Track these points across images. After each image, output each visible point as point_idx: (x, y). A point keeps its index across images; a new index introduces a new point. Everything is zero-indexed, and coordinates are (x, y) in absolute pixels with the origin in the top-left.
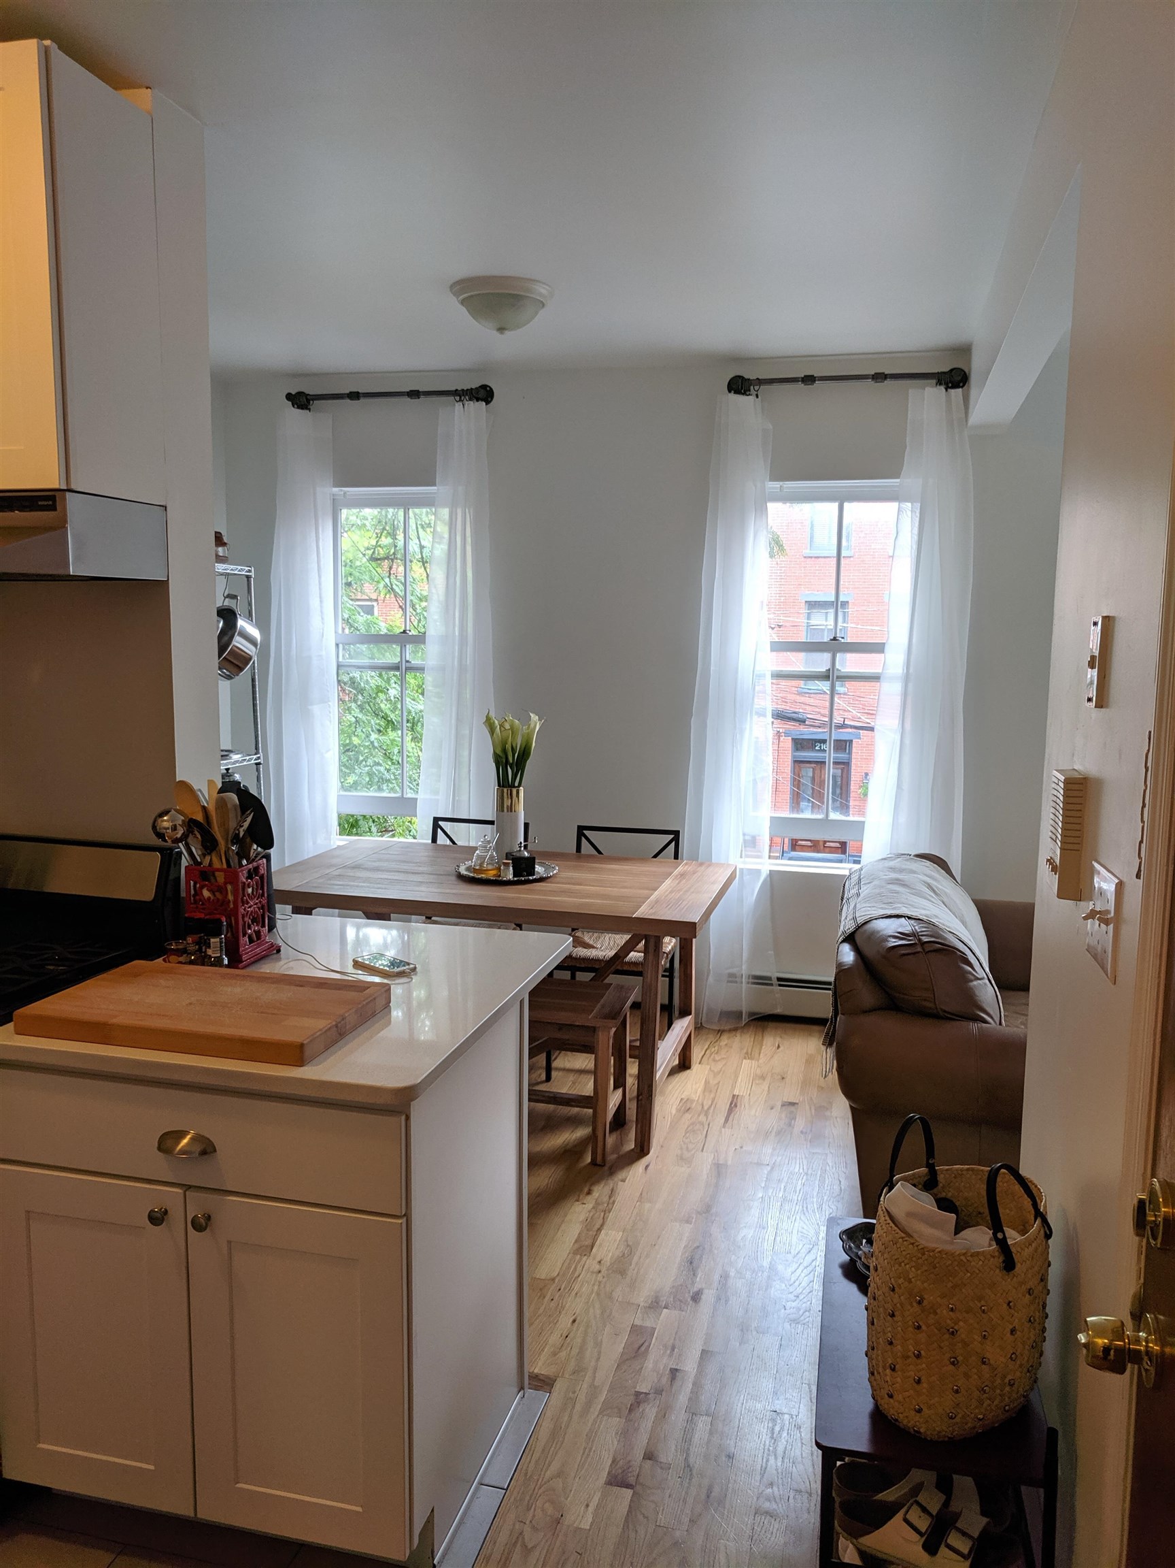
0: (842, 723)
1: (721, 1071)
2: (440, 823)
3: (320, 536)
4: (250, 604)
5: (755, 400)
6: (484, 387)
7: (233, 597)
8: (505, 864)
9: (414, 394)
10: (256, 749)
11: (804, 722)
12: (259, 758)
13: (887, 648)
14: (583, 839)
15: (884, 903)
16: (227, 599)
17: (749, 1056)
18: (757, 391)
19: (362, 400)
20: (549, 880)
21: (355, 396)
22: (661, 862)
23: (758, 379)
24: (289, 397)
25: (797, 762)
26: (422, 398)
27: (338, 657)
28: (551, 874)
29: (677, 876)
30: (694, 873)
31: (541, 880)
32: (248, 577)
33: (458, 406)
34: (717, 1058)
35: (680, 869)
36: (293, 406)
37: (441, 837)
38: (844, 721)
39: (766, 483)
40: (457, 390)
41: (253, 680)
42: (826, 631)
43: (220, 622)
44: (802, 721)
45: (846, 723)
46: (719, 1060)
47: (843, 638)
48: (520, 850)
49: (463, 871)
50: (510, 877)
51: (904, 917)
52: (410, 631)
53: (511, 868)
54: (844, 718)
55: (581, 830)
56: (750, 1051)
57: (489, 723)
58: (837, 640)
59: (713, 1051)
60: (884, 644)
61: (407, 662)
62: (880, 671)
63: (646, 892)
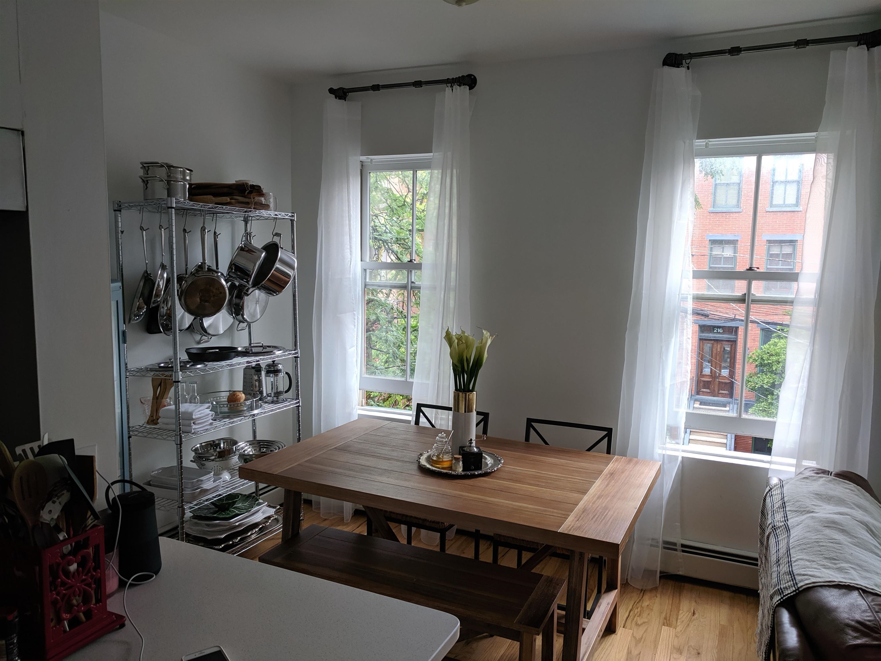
0: (734, 317)
1: (642, 638)
2: (422, 408)
3: (351, 192)
4: (293, 241)
5: (686, 72)
6: (470, 76)
7: (278, 235)
8: (457, 459)
9: (418, 84)
10: (295, 346)
11: (708, 316)
12: (297, 353)
13: (801, 278)
14: (531, 429)
15: (826, 558)
16: (275, 237)
17: (667, 622)
18: (689, 63)
19: (382, 91)
20: (492, 475)
21: (376, 88)
22: (594, 456)
23: (690, 53)
24: (331, 91)
25: (701, 340)
26: (424, 87)
27: (365, 279)
28: (495, 469)
29: (607, 475)
30: (623, 472)
31: (486, 474)
32: (292, 221)
33: (448, 90)
34: (639, 622)
35: (610, 466)
36: (336, 98)
37: (422, 419)
38: (735, 316)
39: (694, 141)
40: (448, 79)
41: (294, 296)
42: (723, 258)
43: (262, 253)
44: (706, 316)
45: (736, 317)
46: (641, 624)
47: (758, 268)
48: (470, 446)
49: (423, 462)
50: (460, 469)
51: (857, 589)
52: (415, 260)
53: (461, 462)
54: (735, 315)
55: (530, 422)
56: (668, 615)
57: (448, 337)
58: (753, 270)
59: (636, 613)
60: (797, 274)
61: (412, 282)
62: (793, 296)
63: (576, 495)
